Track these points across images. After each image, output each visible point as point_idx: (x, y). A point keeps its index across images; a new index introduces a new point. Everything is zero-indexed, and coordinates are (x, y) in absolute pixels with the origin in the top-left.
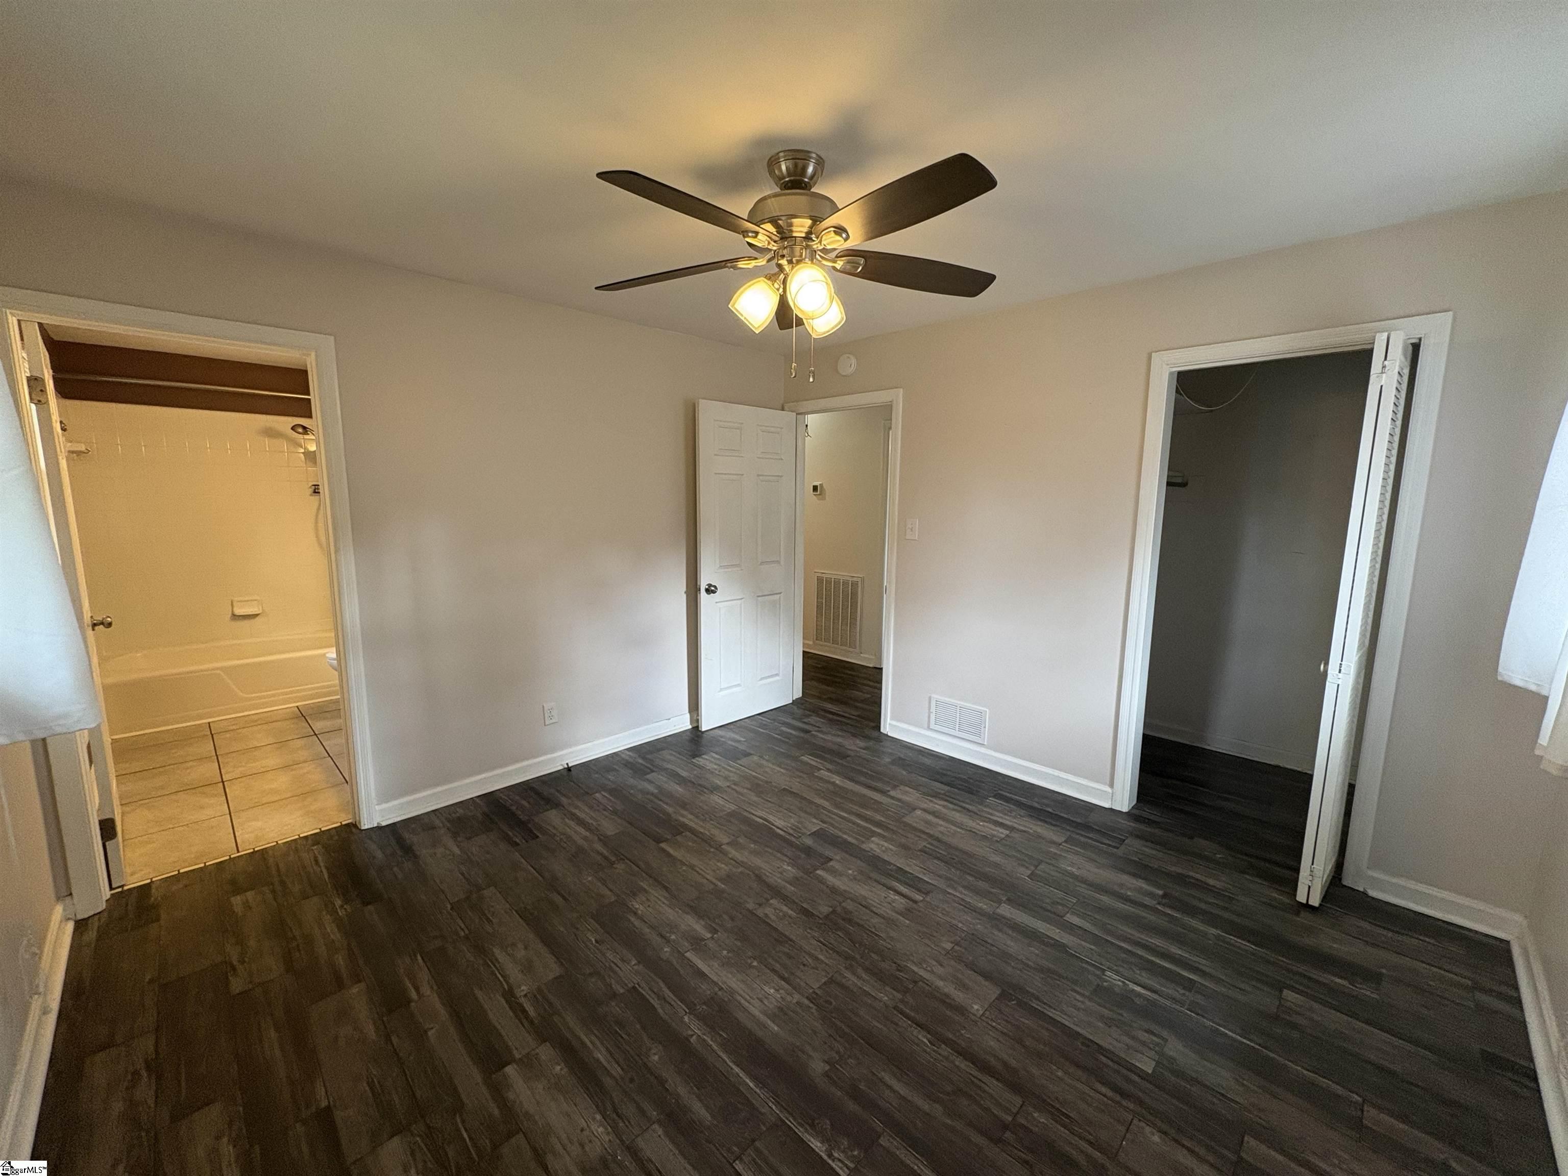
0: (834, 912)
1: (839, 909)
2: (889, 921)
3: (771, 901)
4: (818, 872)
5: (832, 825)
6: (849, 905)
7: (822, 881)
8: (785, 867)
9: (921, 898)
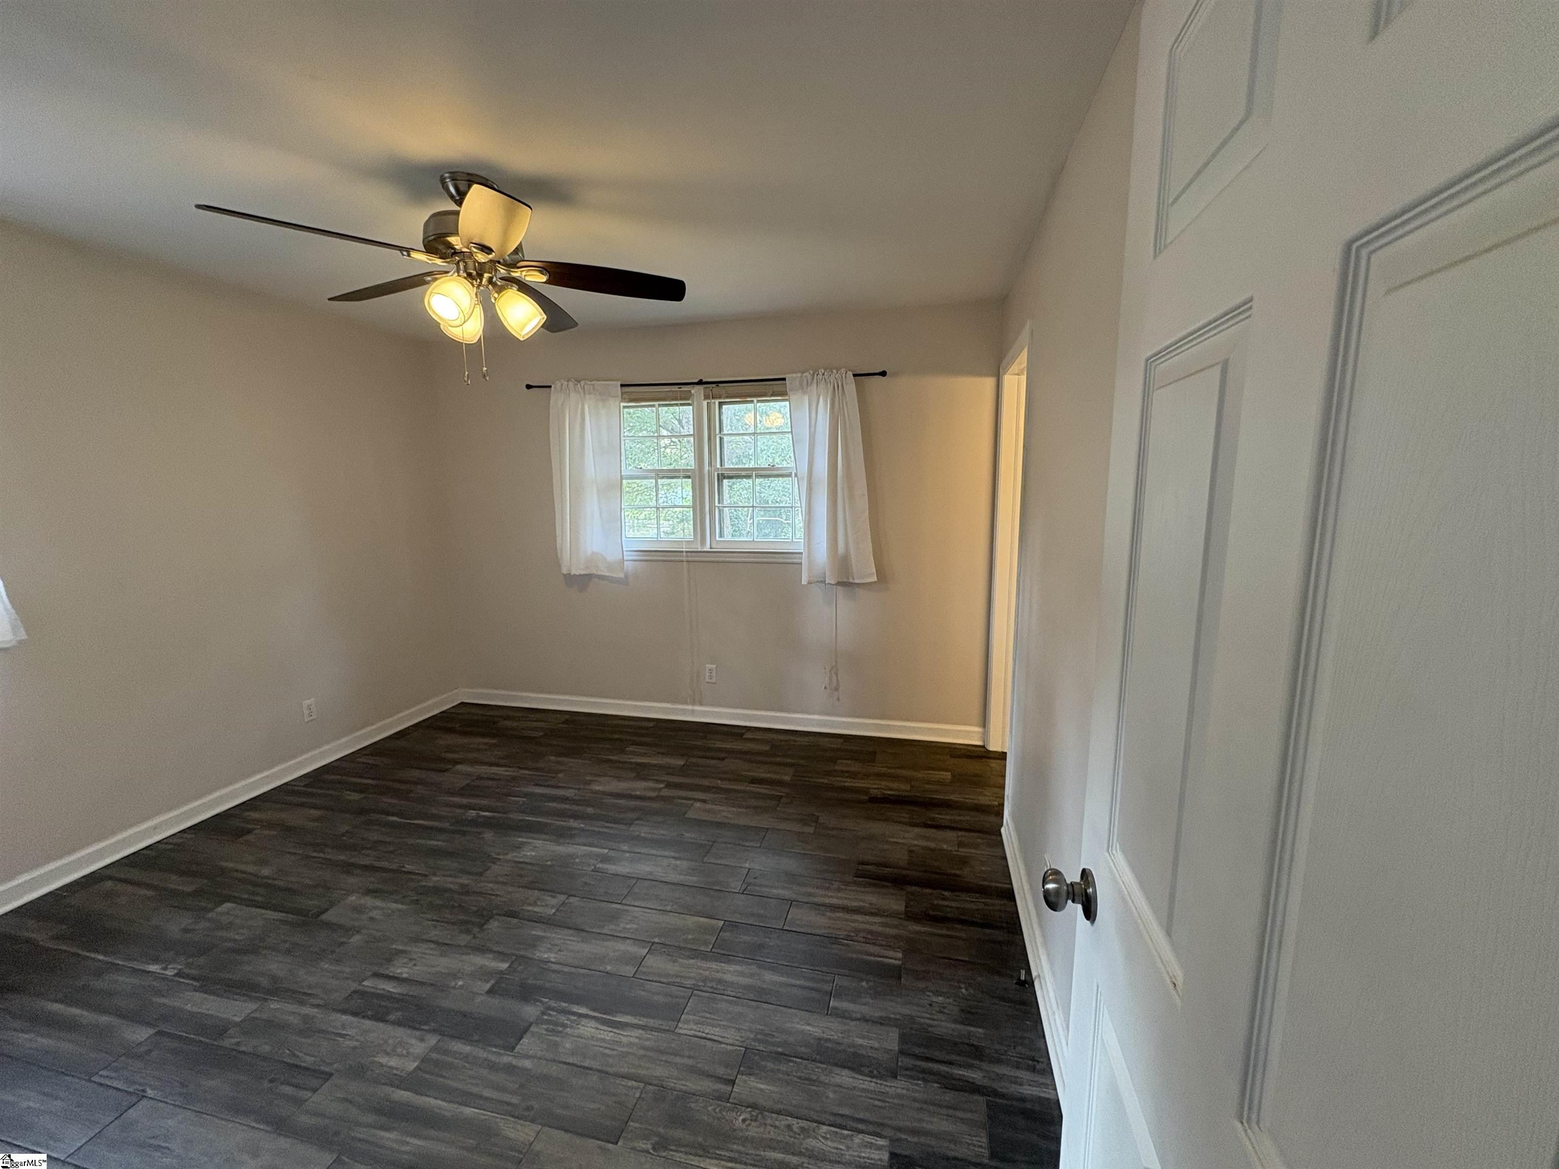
0: (481, 926)
1: (476, 930)
2: (417, 939)
3: (554, 911)
4: (504, 966)
5: (492, 1067)
6: (463, 939)
7: (501, 956)
8: (552, 955)
9: (365, 983)
